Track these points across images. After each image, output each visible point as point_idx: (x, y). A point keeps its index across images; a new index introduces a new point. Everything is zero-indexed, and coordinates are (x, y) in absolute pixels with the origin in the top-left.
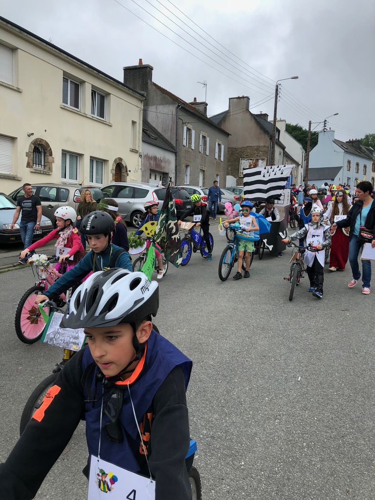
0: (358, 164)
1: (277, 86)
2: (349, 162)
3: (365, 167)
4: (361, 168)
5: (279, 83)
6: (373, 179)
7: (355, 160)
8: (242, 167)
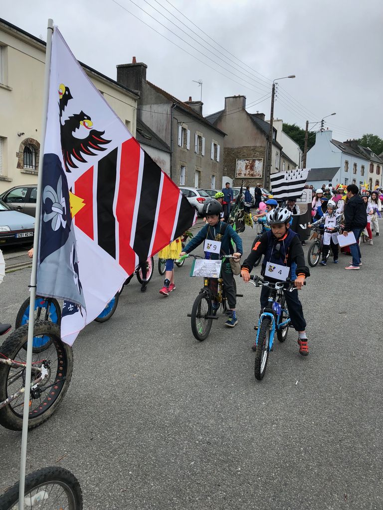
0: (355, 165)
1: (274, 85)
2: (347, 163)
3: (363, 167)
4: (359, 168)
5: (276, 82)
6: (371, 180)
7: (352, 160)
8: (238, 168)
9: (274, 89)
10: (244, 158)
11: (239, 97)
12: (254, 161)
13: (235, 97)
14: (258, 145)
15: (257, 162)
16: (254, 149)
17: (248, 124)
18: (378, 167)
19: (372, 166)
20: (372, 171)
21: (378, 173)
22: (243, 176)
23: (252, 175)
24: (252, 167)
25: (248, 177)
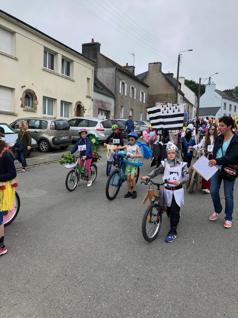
0: (230, 105)
1: (179, 56)
2: (225, 104)
3: (235, 107)
5: (180, 53)
7: (228, 102)
9: (179, 58)
10: (161, 101)
11: (158, 63)
12: (166, 103)
13: (155, 63)
14: (169, 93)
16: (167, 95)
17: (163, 80)
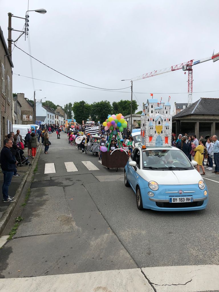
1: (34, 92)
2: (48, 115)
4: (52, 117)
6: (56, 121)
7: (50, 114)
8: (24, 117)
10: (25, 114)
11: (22, 94)
12: (29, 115)
13: (20, 93)
15: (30, 116)
16: (29, 111)
18: (58, 116)
19: (56, 116)
20: (56, 118)
21: (58, 119)
22: (25, 120)
23: (29, 120)
24: (29, 117)
25: (27, 121)
